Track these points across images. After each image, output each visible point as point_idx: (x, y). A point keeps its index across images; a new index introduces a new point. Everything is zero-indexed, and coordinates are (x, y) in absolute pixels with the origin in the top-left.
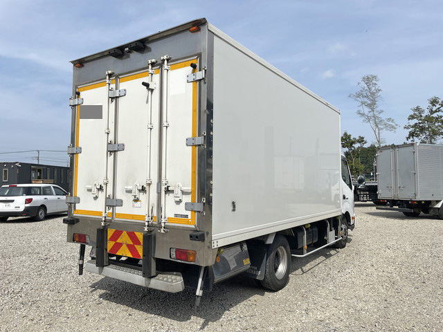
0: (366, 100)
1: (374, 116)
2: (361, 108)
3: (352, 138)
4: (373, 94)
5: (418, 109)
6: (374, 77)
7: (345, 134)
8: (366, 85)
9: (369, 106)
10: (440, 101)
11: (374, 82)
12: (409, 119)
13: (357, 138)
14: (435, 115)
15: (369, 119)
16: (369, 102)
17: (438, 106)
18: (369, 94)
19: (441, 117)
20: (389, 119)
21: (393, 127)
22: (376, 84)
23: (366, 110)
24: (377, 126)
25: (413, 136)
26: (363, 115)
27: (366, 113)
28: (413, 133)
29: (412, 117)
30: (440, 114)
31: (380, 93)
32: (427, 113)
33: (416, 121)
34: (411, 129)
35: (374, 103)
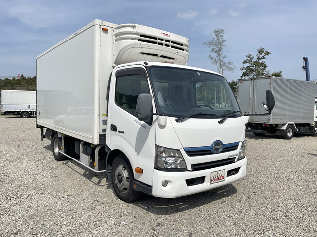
0: (215, 47)
1: (220, 60)
2: (211, 53)
4: (220, 43)
5: (249, 56)
6: (222, 31)
8: (216, 37)
9: (217, 52)
10: (265, 51)
11: (222, 34)
12: (243, 63)
14: (260, 61)
15: (216, 62)
16: (217, 49)
17: (263, 55)
18: (218, 43)
19: (264, 62)
20: (230, 63)
21: (232, 68)
22: (222, 36)
23: (215, 55)
24: (221, 67)
25: (245, 75)
26: (212, 58)
27: (215, 57)
28: (245, 73)
29: (245, 62)
30: (263, 60)
31: (225, 43)
32: (255, 59)
33: (248, 64)
34: (244, 71)
35: (220, 50)
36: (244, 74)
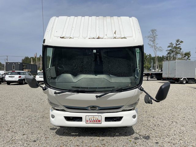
0: (151, 39)
1: (154, 46)
2: (149, 42)
3: (146, 55)
4: (154, 37)
5: (171, 43)
6: (155, 30)
8: (152, 33)
9: (153, 41)
10: (180, 41)
11: (155, 32)
12: (168, 47)
13: (148, 55)
14: (178, 46)
15: (152, 47)
16: (153, 40)
17: (179, 43)
18: (153, 37)
19: (180, 47)
20: (160, 47)
21: (161, 50)
22: (155, 33)
23: (151, 43)
24: (155, 50)
26: (150, 45)
29: (169, 47)
30: (179, 46)
31: (157, 36)
32: (175, 45)
33: (170, 48)
34: (169, 51)
36: (169, 53)
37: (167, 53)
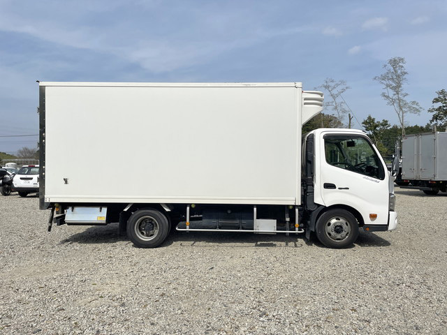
0: (391, 82)
1: (398, 99)
2: (385, 91)
3: (375, 122)
4: (398, 76)
5: (442, 92)
6: (402, 60)
7: (369, 118)
8: (392, 68)
9: (393, 88)
11: (401, 64)
12: (434, 102)
13: (381, 122)
15: (393, 102)
16: (394, 85)
18: (395, 77)
20: (414, 102)
21: (417, 110)
22: (402, 67)
23: (391, 93)
24: (401, 109)
25: (437, 119)
27: (391, 96)
28: (437, 116)
29: (436, 100)
31: (405, 76)
33: (440, 104)
34: (435, 113)
35: (399, 86)
36: (435, 118)
37: (431, 116)
